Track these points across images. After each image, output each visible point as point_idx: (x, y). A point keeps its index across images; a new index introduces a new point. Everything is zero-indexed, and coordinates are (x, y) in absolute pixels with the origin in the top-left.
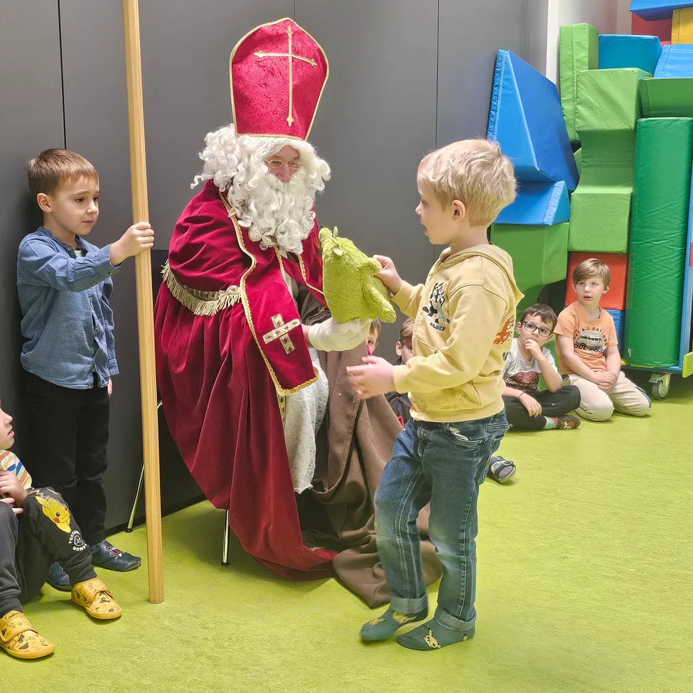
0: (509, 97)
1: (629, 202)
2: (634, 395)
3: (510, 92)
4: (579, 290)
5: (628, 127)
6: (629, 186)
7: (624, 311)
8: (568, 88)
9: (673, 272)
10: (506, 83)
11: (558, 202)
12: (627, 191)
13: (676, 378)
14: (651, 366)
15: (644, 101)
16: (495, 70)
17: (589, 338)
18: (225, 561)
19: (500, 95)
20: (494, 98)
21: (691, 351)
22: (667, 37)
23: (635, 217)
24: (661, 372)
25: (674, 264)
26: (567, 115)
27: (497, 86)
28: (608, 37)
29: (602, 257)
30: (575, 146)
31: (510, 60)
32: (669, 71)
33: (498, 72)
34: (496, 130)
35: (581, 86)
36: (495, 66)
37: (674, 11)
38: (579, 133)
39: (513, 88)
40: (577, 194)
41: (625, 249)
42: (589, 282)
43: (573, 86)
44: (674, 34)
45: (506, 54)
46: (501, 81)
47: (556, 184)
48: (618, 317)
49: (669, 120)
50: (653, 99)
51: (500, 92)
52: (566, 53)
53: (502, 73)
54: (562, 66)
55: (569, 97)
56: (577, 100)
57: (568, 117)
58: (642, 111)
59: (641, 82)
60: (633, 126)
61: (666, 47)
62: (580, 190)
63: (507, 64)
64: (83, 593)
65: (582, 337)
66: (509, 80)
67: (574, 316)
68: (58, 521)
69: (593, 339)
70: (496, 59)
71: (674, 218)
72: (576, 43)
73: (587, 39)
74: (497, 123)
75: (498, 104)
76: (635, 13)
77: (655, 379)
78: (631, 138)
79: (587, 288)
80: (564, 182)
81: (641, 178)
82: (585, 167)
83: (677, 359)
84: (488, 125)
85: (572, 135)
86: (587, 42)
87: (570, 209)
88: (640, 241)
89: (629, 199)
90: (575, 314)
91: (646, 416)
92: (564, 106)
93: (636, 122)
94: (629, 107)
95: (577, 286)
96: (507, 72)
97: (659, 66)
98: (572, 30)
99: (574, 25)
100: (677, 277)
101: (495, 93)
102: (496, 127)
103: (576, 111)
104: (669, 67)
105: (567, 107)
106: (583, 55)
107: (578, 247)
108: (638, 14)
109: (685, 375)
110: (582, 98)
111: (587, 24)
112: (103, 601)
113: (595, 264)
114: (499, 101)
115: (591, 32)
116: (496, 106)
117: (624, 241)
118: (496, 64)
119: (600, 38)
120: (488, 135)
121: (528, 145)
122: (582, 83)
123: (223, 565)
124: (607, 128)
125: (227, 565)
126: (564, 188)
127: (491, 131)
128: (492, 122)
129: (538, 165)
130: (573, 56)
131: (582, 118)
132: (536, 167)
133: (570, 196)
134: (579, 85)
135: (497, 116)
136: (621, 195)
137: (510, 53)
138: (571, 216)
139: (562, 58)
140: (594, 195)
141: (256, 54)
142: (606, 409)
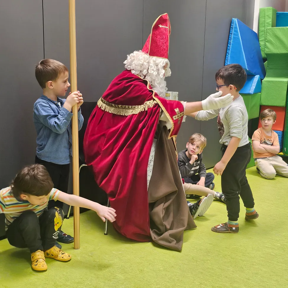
0: (236, 39)
1: (287, 85)
3: (236, 37)
5: (287, 52)
6: (287, 78)
7: (283, 132)
8: (263, 34)
10: (235, 33)
11: (256, 84)
12: (286, 80)
16: (230, 27)
18: (106, 233)
19: (232, 37)
20: (230, 39)
27: (231, 34)
28: (280, 13)
29: (273, 108)
30: (265, 60)
33: (232, 28)
34: (230, 52)
35: (268, 34)
38: (266, 54)
39: (238, 35)
40: (265, 81)
41: (285, 105)
42: (267, 119)
43: (265, 34)
45: (235, 20)
46: (233, 31)
47: (255, 76)
48: (281, 134)
51: (232, 36)
52: (262, 20)
53: (234, 28)
54: (260, 25)
55: (263, 39)
56: (266, 40)
57: (262, 47)
62: (266, 79)
63: (236, 24)
66: (236, 31)
68: (56, 225)
70: (231, 22)
72: (267, 15)
73: (272, 13)
74: (230, 50)
75: (231, 41)
79: (266, 122)
80: (259, 75)
82: (269, 69)
84: (227, 50)
85: (263, 55)
86: (271, 15)
87: (261, 87)
89: (287, 83)
90: (260, 132)
92: (260, 42)
95: (262, 121)
96: (236, 28)
98: (265, 10)
99: (266, 8)
101: (230, 37)
102: (230, 51)
103: (265, 45)
105: (262, 43)
106: (269, 21)
107: (264, 103)
110: (268, 39)
111: (271, 7)
113: (269, 111)
114: (232, 40)
115: (273, 11)
116: (230, 42)
117: (285, 101)
118: (231, 24)
119: (277, 13)
120: (227, 55)
121: (244, 59)
122: (269, 33)
123: (105, 234)
124: (278, 52)
125: (106, 234)
126: (259, 78)
127: (228, 53)
128: (229, 49)
129: (248, 68)
130: (265, 21)
131: (267, 48)
132: (247, 69)
133: (261, 82)
134: (267, 34)
135: (231, 46)
136: (284, 81)
137: (237, 19)
138: (262, 90)
139: (260, 22)
140: (272, 81)
141: (159, 25)
142: (273, 174)
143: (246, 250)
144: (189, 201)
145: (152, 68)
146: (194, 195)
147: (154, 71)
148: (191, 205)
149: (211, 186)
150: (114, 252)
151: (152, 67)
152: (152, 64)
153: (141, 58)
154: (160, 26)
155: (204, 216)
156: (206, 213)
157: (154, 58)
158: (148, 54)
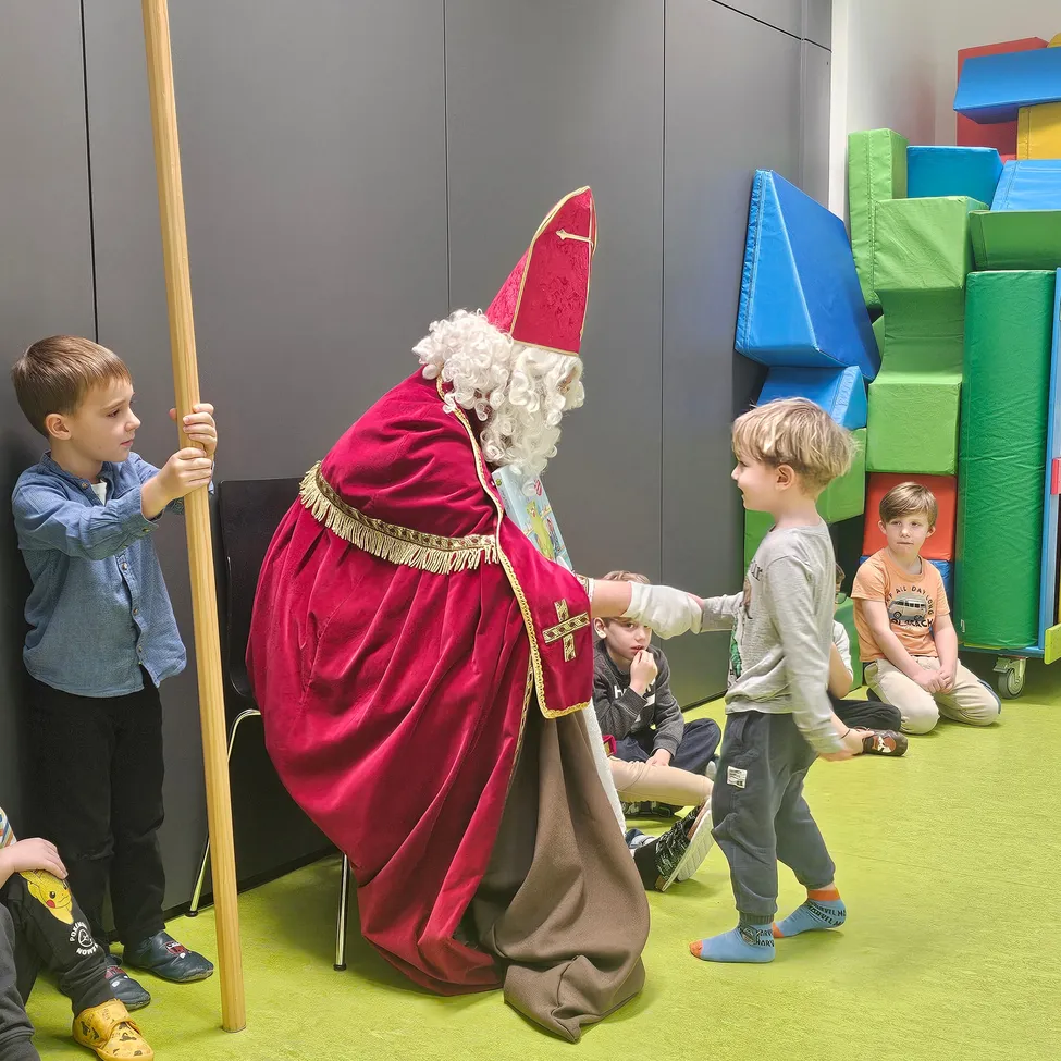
0: (773, 241)
1: (956, 398)
2: (974, 692)
3: (774, 234)
4: (891, 531)
5: (953, 285)
6: (957, 372)
7: (952, 563)
8: (864, 224)
9: (1026, 503)
10: (767, 220)
11: (848, 397)
12: (955, 380)
13: (1035, 663)
14: (995, 647)
15: (977, 245)
16: (750, 200)
17: (907, 604)
18: (340, 962)
19: (759, 237)
20: (750, 242)
21: (1056, 622)
22: (1009, 148)
23: (967, 420)
24: (1011, 656)
25: (1028, 492)
26: (860, 265)
27: (755, 224)
28: (921, 150)
29: (923, 481)
30: (874, 312)
31: (773, 186)
32: (1014, 200)
33: (755, 204)
34: (753, 290)
35: (882, 224)
36: (751, 196)
37: (1021, 110)
38: (880, 293)
39: (780, 226)
40: (878, 386)
41: (953, 468)
42: (907, 520)
43: (870, 223)
44: (1021, 144)
45: (767, 177)
46: (760, 217)
47: (846, 371)
48: (945, 572)
49: (1015, 274)
50: (990, 243)
51: (759, 233)
52: (858, 174)
53: (762, 205)
54: (852, 192)
55: (865, 239)
56: (876, 244)
57: (863, 269)
58: (974, 261)
59: (972, 218)
60: (961, 283)
61: (1009, 165)
62: (882, 379)
63: (769, 191)
64: (93, 1024)
65: (896, 603)
66: (772, 215)
67: (881, 570)
68: (52, 905)
69: (912, 605)
70: (753, 185)
71: (1026, 422)
72: (874, 158)
73: (890, 152)
74: (754, 280)
75: (757, 251)
76: (963, 113)
77: (1002, 666)
78: (958, 301)
79: (905, 532)
80: (857, 367)
81: (973, 362)
82: (891, 344)
83: (1036, 636)
84: (741, 283)
85: (869, 296)
86: (890, 156)
87: (867, 409)
88: (976, 456)
89: (957, 392)
90: (883, 566)
91: (993, 725)
92: (856, 252)
93: (966, 278)
94: (955, 254)
95: (889, 526)
96: (770, 203)
97: (999, 194)
98: (867, 139)
99: (871, 132)
100: (1033, 511)
101: (751, 235)
102: (754, 286)
103: (874, 261)
104: (1013, 194)
105: (861, 255)
106: (884, 176)
107: (882, 464)
108: (965, 114)
109: (1048, 661)
110: (883, 240)
111: (889, 130)
112: (125, 1038)
113: (915, 493)
114: (758, 247)
115: (895, 141)
116: (753, 254)
117: (952, 456)
118: (751, 192)
119: (909, 151)
120: (742, 299)
121: (802, 312)
122: (884, 219)
123: (337, 968)
124: (921, 286)
125: (343, 968)
126: (859, 376)
127: (746, 293)
128: (747, 278)
129: (818, 343)
130: (869, 179)
131: (883, 271)
132: (816, 345)
133: (867, 388)
134: (879, 222)
135: (754, 269)
136: (945, 386)
137: (774, 175)
138: (870, 418)
139: (852, 182)
140: (903, 386)
141: (558, 233)
142: (927, 715)
143: (853, 1000)
144: (639, 827)
145: (521, 389)
146: (654, 805)
147: (529, 399)
148: (647, 843)
149: (712, 767)
150: (374, 1033)
151: (520, 382)
152: (520, 372)
153: (482, 347)
154: (563, 235)
155: (694, 882)
156: (702, 868)
157: (531, 351)
158: (509, 335)
